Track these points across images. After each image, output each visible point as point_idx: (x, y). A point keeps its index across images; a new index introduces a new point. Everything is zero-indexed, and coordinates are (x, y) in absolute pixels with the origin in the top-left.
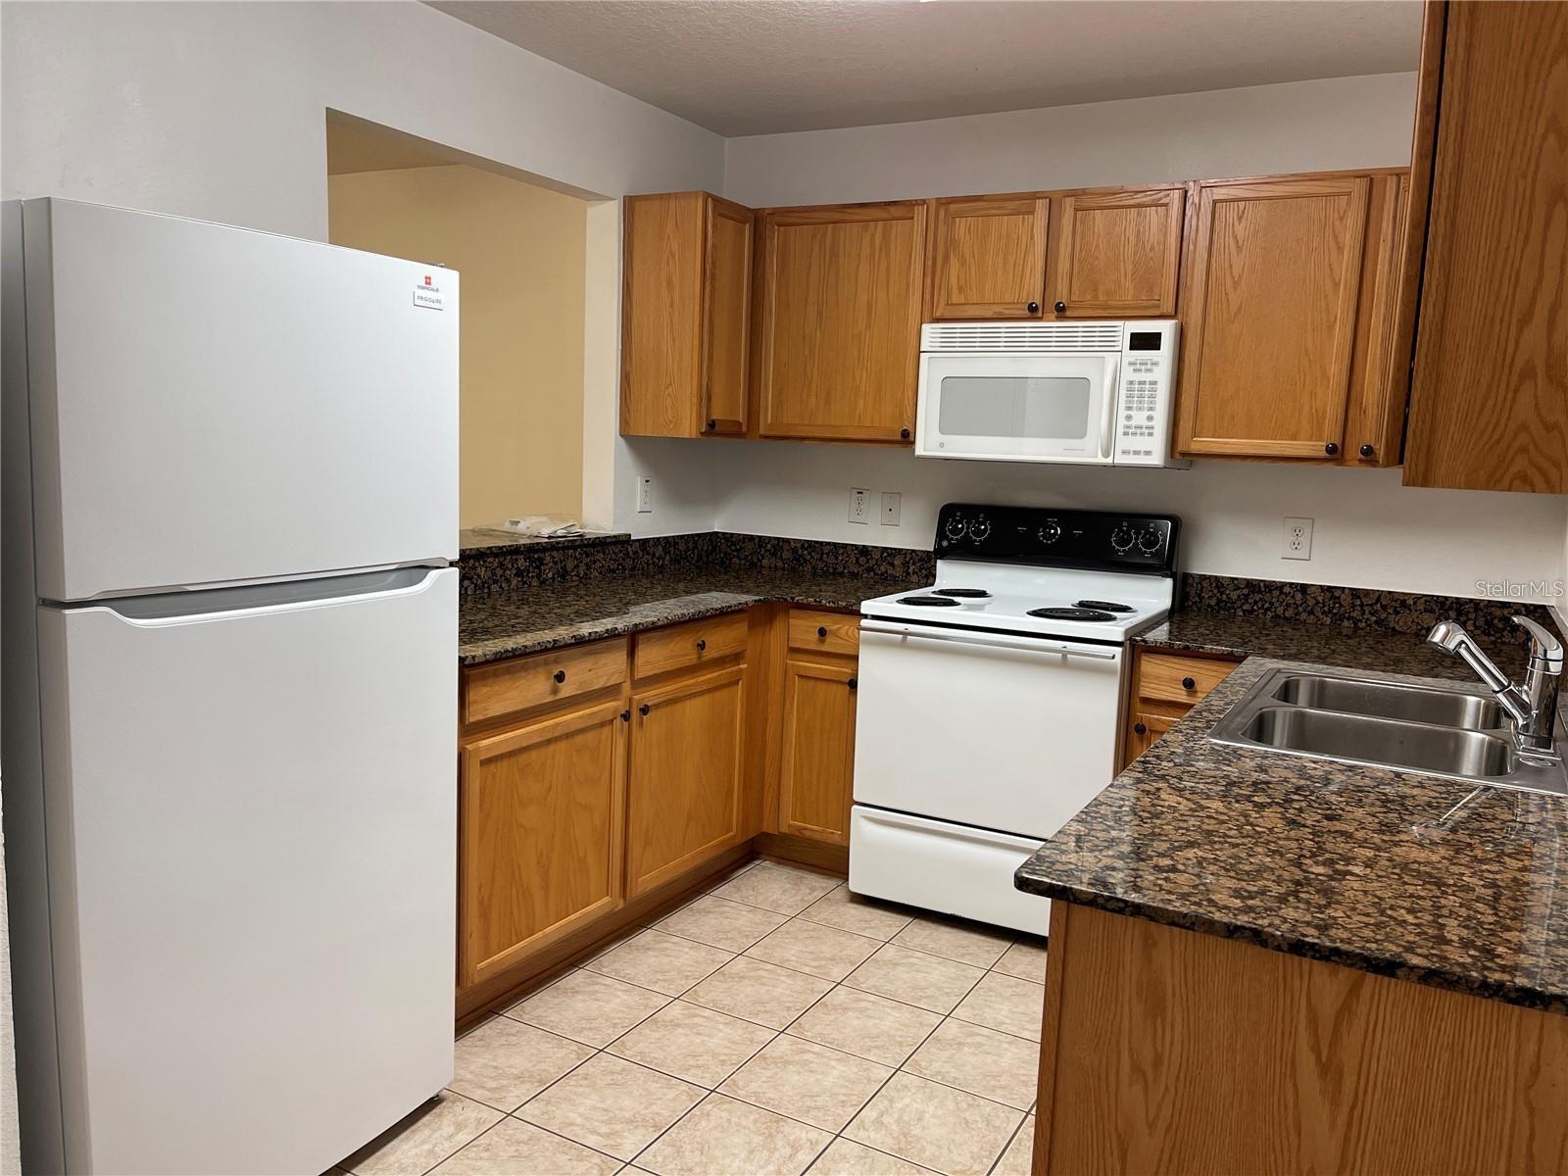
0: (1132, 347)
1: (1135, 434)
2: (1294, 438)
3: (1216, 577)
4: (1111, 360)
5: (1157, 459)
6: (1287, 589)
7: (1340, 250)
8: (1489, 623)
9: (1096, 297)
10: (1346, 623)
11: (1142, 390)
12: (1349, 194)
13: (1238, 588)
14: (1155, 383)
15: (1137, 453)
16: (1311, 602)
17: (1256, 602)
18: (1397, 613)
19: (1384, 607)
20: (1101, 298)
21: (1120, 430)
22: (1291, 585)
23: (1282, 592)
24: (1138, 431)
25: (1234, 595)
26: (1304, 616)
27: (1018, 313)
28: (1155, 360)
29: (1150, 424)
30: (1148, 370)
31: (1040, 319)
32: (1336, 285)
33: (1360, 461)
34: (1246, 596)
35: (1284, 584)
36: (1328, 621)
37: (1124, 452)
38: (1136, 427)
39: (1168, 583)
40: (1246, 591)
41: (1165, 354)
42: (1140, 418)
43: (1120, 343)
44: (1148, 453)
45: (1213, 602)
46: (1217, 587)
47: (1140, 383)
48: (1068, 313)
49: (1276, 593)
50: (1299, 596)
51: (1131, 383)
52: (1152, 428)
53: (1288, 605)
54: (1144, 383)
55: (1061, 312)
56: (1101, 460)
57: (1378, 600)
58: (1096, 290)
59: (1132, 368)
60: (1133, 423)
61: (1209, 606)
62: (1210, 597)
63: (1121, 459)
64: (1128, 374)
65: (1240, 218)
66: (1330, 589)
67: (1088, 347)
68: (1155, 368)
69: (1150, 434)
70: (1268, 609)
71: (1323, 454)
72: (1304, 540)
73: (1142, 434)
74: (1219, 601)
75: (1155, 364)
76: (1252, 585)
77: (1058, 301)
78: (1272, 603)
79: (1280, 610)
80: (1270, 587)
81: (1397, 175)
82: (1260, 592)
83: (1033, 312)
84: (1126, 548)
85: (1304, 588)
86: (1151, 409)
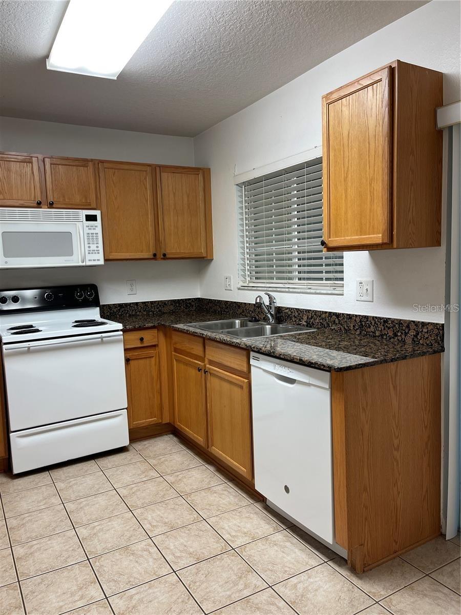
0: (87, 220)
1: (92, 253)
2: (142, 252)
3: (108, 305)
4: (79, 225)
5: (102, 262)
6: (132, 305)
7: (146, 189)
8: (186, 305)
9: (64, 200)
10: (150, 313)
11: (92, 236)
12: (146, 171)
13: (116, 307)
14: (97, 234)
15: (94, 260)
16: (140, 308)
17: (123, 311)
18: (164, 307)
19: (160, 306)
20: (67, 200)
21: (87, 252)
22: (133, 303)
23: (130, 306)
24: (94, 252)
25: (115, 310)
26: (138, 313)
27: (32, 205)
28: (96, 225)
29: (97, 249)
30: (94, 229)
31: (41, 208)
32: (147, 201)
33: (162, 258)
34: (119, 310)
35: (131, 303)
36: (145, 313)
37: (89, 260)
38: (93, 251)
39: (98, 308)
40: (119, 308)
41: (99, 223)
42: (93, 247)
43: (81, 218)
44: (98, 260)
45: (108, 314)
46: (109, 308)
47: (92, 234)
48: (54, 206)
49: (128, 307)
50: (136, 307)
51: (88, 234)
52: (99, 250)
53: (133, 310)
54: (93, 234)
55: (51, 205)
56: (81, 264)
57: (158, 304)
58: (64, 197)
59: (88, 228)
60: (91, 249)
61: (107, 316)
62: (107, 312)
63: (89, 263)
64: (87, 231)
65: (114, 175)
66: (145, 303)
67: (68, 219)
68: (96, 228)
69: (98, 253)
70: (127, 313)
71: (152, 257)
72: (134, 287)
73: (95, 253)
74: (111, 313)
75: (96, 226)
76: (121, 305)
77: (49, 201)
78: (128, 311)
79: (131, 312)
80: (126, 305)
81: (160, 167)
82: (124, 308)
83: (39, 205)
84: (92, 297)
85: (137, 304)
86: (97, 243)
